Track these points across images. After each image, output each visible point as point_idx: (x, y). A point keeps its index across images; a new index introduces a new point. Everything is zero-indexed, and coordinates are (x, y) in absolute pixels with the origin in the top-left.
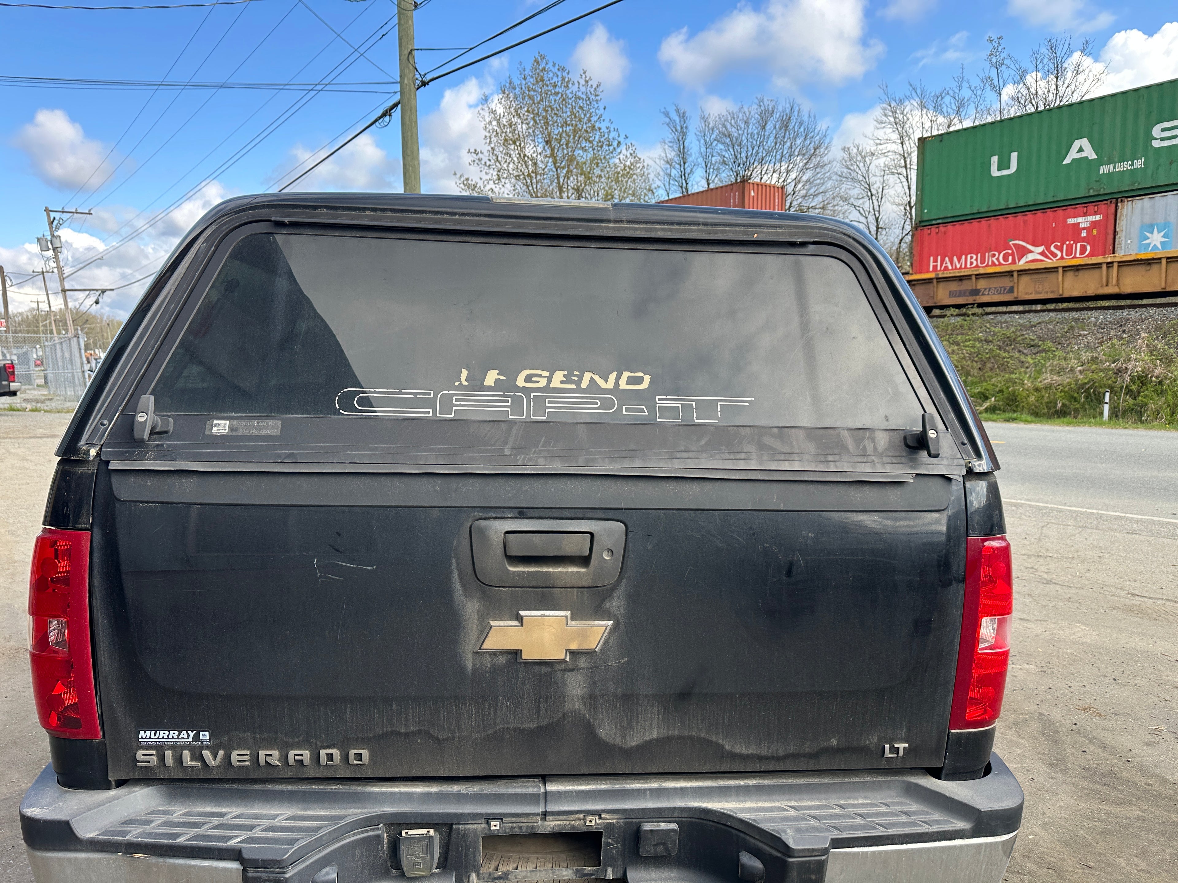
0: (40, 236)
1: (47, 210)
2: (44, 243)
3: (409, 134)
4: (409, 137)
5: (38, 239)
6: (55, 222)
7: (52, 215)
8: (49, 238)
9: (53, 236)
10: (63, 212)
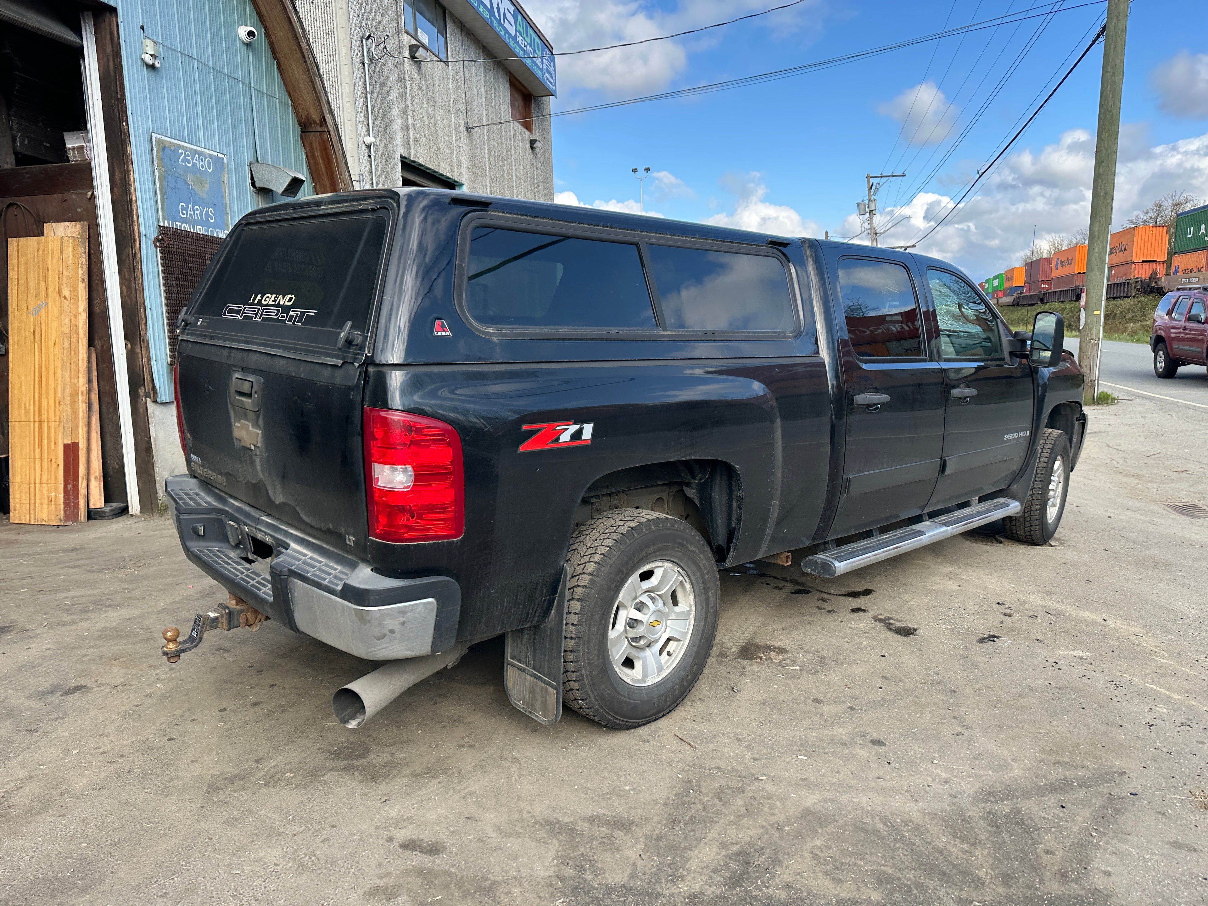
0: (860, 201)
1: (868, 177)
2: (862, 207)
3: (1112, 46)
4: (1112, 50)
5: (858, 204)
6: (874, 188)
7: (872, 180)
8: (867, 202)
9: (870, 200)
10: (881, 177)
